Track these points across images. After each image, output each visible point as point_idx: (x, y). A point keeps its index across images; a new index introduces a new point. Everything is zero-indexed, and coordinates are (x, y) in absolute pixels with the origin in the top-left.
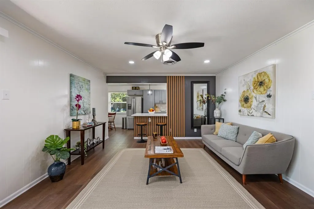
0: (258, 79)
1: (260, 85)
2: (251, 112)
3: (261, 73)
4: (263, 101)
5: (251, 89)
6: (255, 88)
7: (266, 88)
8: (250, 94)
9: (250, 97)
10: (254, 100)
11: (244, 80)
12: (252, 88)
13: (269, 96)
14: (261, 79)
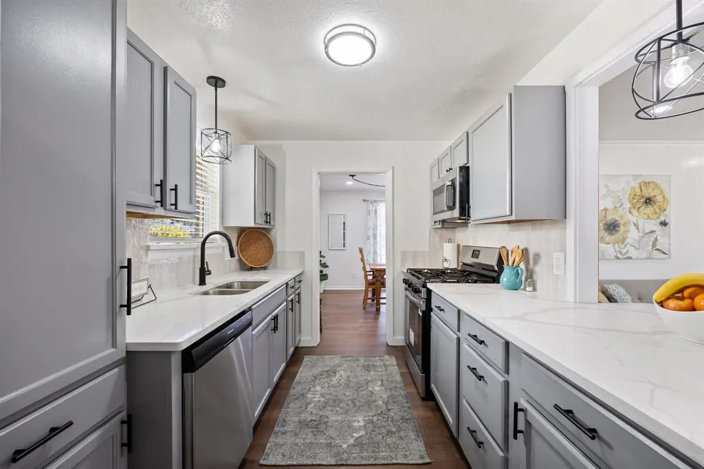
0: (641, 191)
1: (646, 202)
2: (624, 251)
3: (649, 183)
4: (653, 232)
5: (624, 206)
6: (634, 208)
7: (657, 210)
8: (621, 217)
9: (622, 222)
10: (632, 228)
11: (606, 186)
12: (628, 205)
13: (664, 224)
14: (648, 192)
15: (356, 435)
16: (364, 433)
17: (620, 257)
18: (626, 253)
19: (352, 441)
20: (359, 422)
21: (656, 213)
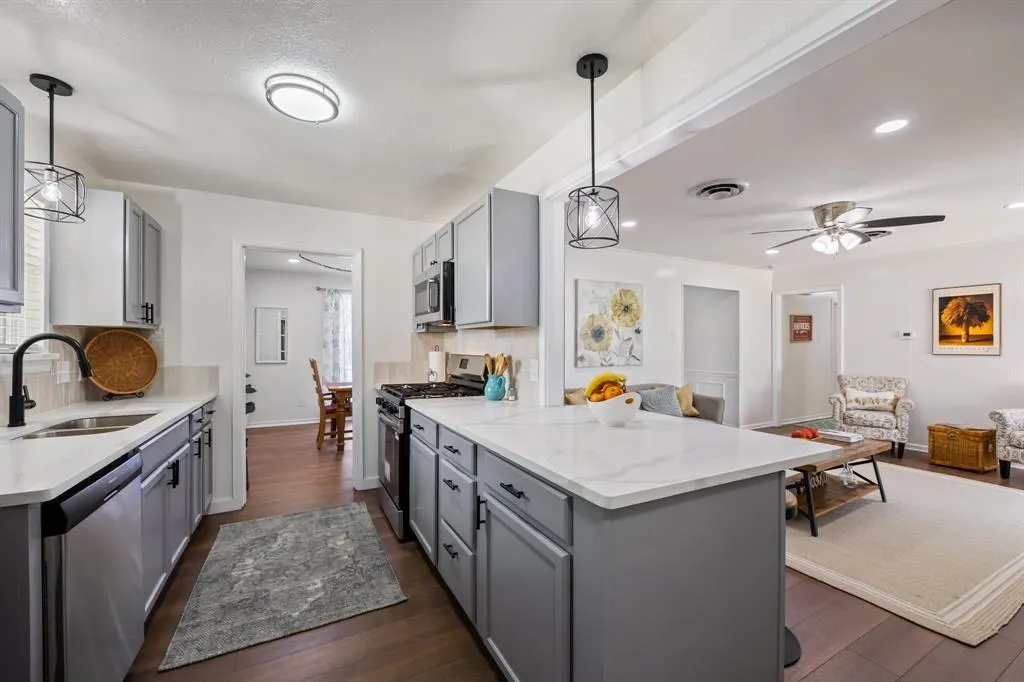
0: (621, 298)
1: (625, 310)
2: (608, 358)
3: (627, 291)
4: (630, 339)
5: (608, 313)
6: (616, 315)
7: (633, 318)
8: (606, 325)
9: (606, 329)
10: (614, 335)
12: (611, 312)
13: (638, 331)
14: (627, 301)
15: (311, 599)
16: (323, 593)
17: (604, 363)
18: (610, 359)
19: (306, 606)
20: (315, 584)
21: (632, 321)
